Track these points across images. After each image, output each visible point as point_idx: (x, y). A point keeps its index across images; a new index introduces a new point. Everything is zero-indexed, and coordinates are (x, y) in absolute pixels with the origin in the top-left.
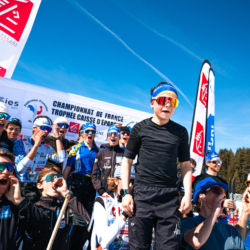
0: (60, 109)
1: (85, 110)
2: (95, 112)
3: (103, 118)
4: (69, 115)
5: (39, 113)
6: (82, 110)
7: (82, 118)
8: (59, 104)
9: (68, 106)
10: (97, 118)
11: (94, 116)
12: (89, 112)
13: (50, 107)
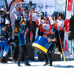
11: (27, 5)
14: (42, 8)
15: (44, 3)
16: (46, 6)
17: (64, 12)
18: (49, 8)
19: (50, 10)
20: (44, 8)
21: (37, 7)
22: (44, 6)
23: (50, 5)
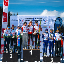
0: (26, 19)
3: (37, 19)
5: (22, 21)
6: (31, 19)
8: (26, 18)
9: (28, 18)
10: (35, 20)
11: (34, 19)
14: (46, 21)
15: (48, 18)
16: (49, 20)
17: (63, 24)
18: (52, 22)
19: (53, 23)
20: (47, 21)
21: (42, 20)
23: (52, 19)
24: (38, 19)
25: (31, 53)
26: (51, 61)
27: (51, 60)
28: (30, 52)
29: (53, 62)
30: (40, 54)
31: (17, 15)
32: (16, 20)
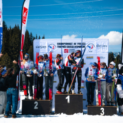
0: (60, 45)
1: (69, 44)
2: (73, 44)
3: (77, 45)
4: (64, 47)
5: (53, 48)
6: (68, 44)
7: (69, 47)
8: (59, 44)
11: (73, 45)
12: (71, 44)
13: (57, 45)
14: (92, 48)
15: (96, 42)
16: (97, 46)
17: (120, 53)
18: (102, 49)
19: (103, 51)
20: (94, 48)
21: (86, 46)
22: (96, 46)
23: (102, 44)
24: (79, 45)
25: (69, 101)
26: (101, 114)
27: (101, 111)
28: (66, 98)
29: (104, 115)
30: (84, 101)
31: (43, 38)
32: (44, 47)
